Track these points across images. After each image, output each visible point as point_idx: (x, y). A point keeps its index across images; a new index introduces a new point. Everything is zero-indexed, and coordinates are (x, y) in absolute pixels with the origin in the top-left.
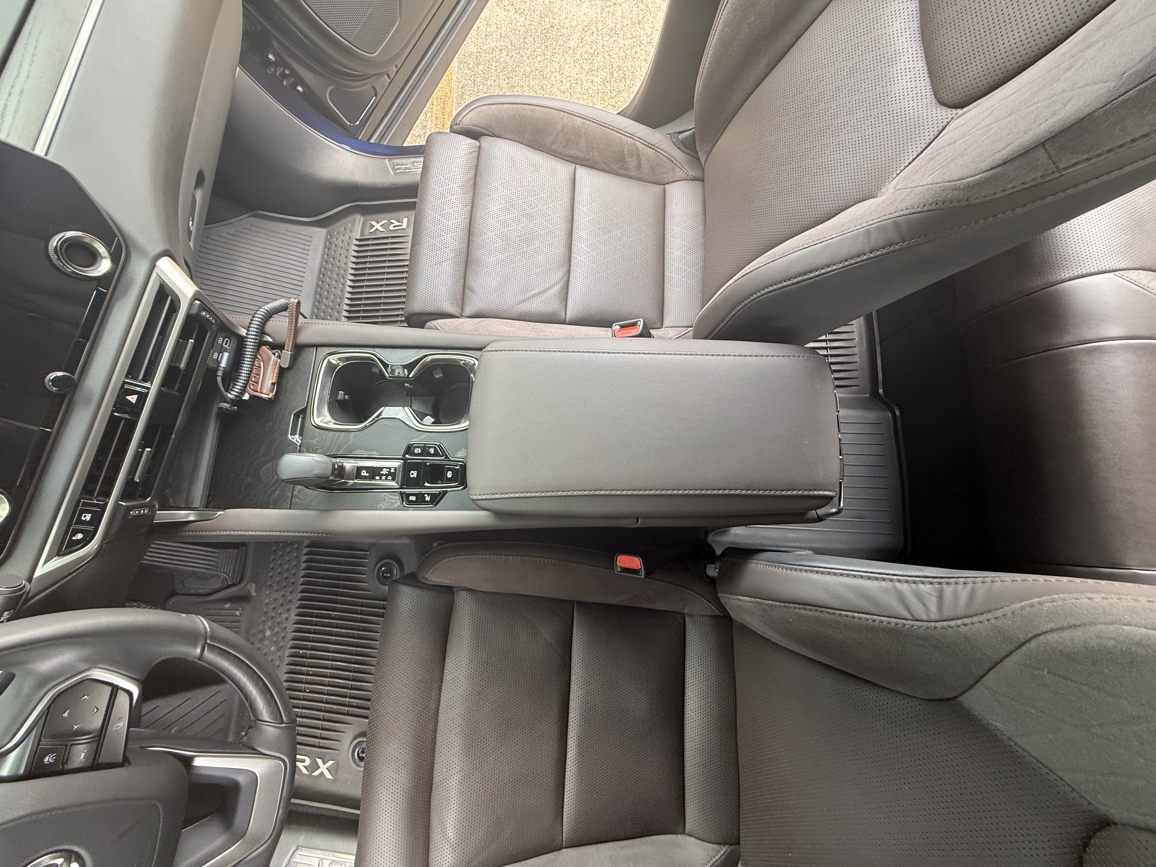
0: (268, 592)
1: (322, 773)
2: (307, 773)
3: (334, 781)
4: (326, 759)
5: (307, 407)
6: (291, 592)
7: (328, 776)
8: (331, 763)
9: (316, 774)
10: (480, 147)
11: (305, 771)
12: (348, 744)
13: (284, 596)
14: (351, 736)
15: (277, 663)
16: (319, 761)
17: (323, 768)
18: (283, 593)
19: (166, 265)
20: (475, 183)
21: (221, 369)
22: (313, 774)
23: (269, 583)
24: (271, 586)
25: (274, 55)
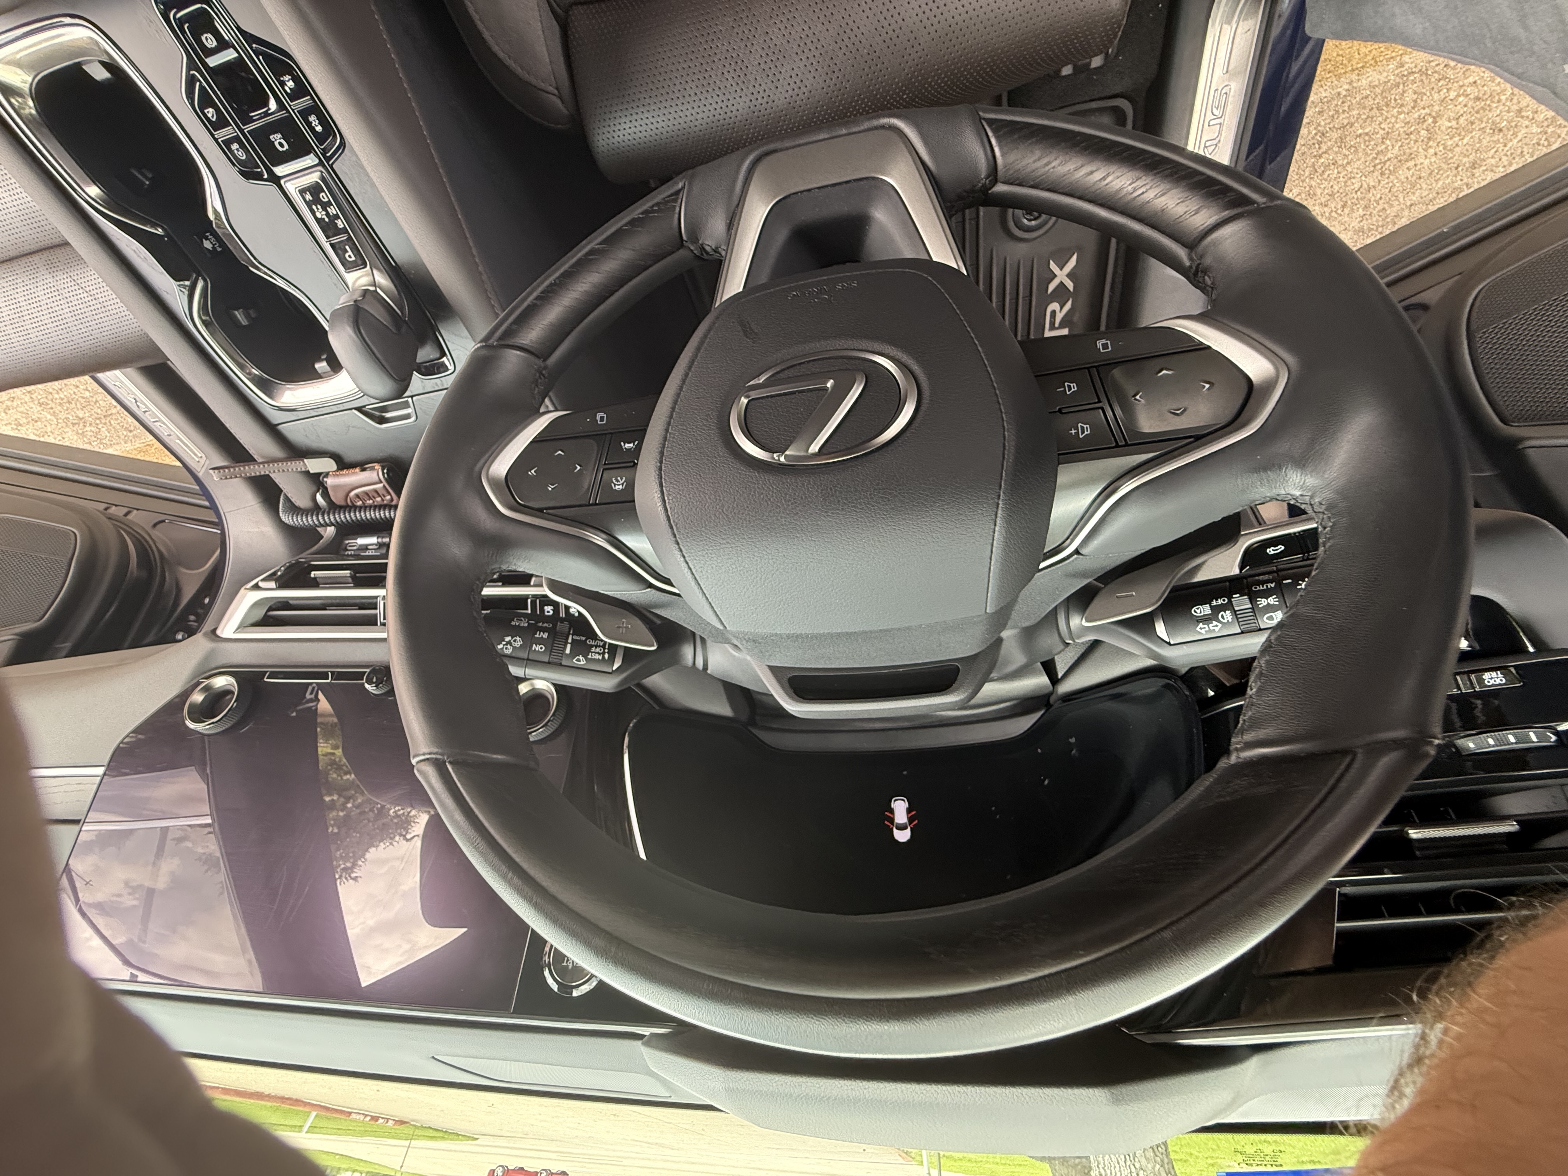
2: (1070, 302)
3: (1079, 249)
4: (1050, 275)
5: (355, 409)
7: (1072, 263)
8: (1053, 266)
9: (1070, 286)
11: (1068, 306)
14: (1009, 243)
16: (1052, 287)
17: (1061, 275)
19: (228, 629)
21: (380, 540)
22: (1071, 289)
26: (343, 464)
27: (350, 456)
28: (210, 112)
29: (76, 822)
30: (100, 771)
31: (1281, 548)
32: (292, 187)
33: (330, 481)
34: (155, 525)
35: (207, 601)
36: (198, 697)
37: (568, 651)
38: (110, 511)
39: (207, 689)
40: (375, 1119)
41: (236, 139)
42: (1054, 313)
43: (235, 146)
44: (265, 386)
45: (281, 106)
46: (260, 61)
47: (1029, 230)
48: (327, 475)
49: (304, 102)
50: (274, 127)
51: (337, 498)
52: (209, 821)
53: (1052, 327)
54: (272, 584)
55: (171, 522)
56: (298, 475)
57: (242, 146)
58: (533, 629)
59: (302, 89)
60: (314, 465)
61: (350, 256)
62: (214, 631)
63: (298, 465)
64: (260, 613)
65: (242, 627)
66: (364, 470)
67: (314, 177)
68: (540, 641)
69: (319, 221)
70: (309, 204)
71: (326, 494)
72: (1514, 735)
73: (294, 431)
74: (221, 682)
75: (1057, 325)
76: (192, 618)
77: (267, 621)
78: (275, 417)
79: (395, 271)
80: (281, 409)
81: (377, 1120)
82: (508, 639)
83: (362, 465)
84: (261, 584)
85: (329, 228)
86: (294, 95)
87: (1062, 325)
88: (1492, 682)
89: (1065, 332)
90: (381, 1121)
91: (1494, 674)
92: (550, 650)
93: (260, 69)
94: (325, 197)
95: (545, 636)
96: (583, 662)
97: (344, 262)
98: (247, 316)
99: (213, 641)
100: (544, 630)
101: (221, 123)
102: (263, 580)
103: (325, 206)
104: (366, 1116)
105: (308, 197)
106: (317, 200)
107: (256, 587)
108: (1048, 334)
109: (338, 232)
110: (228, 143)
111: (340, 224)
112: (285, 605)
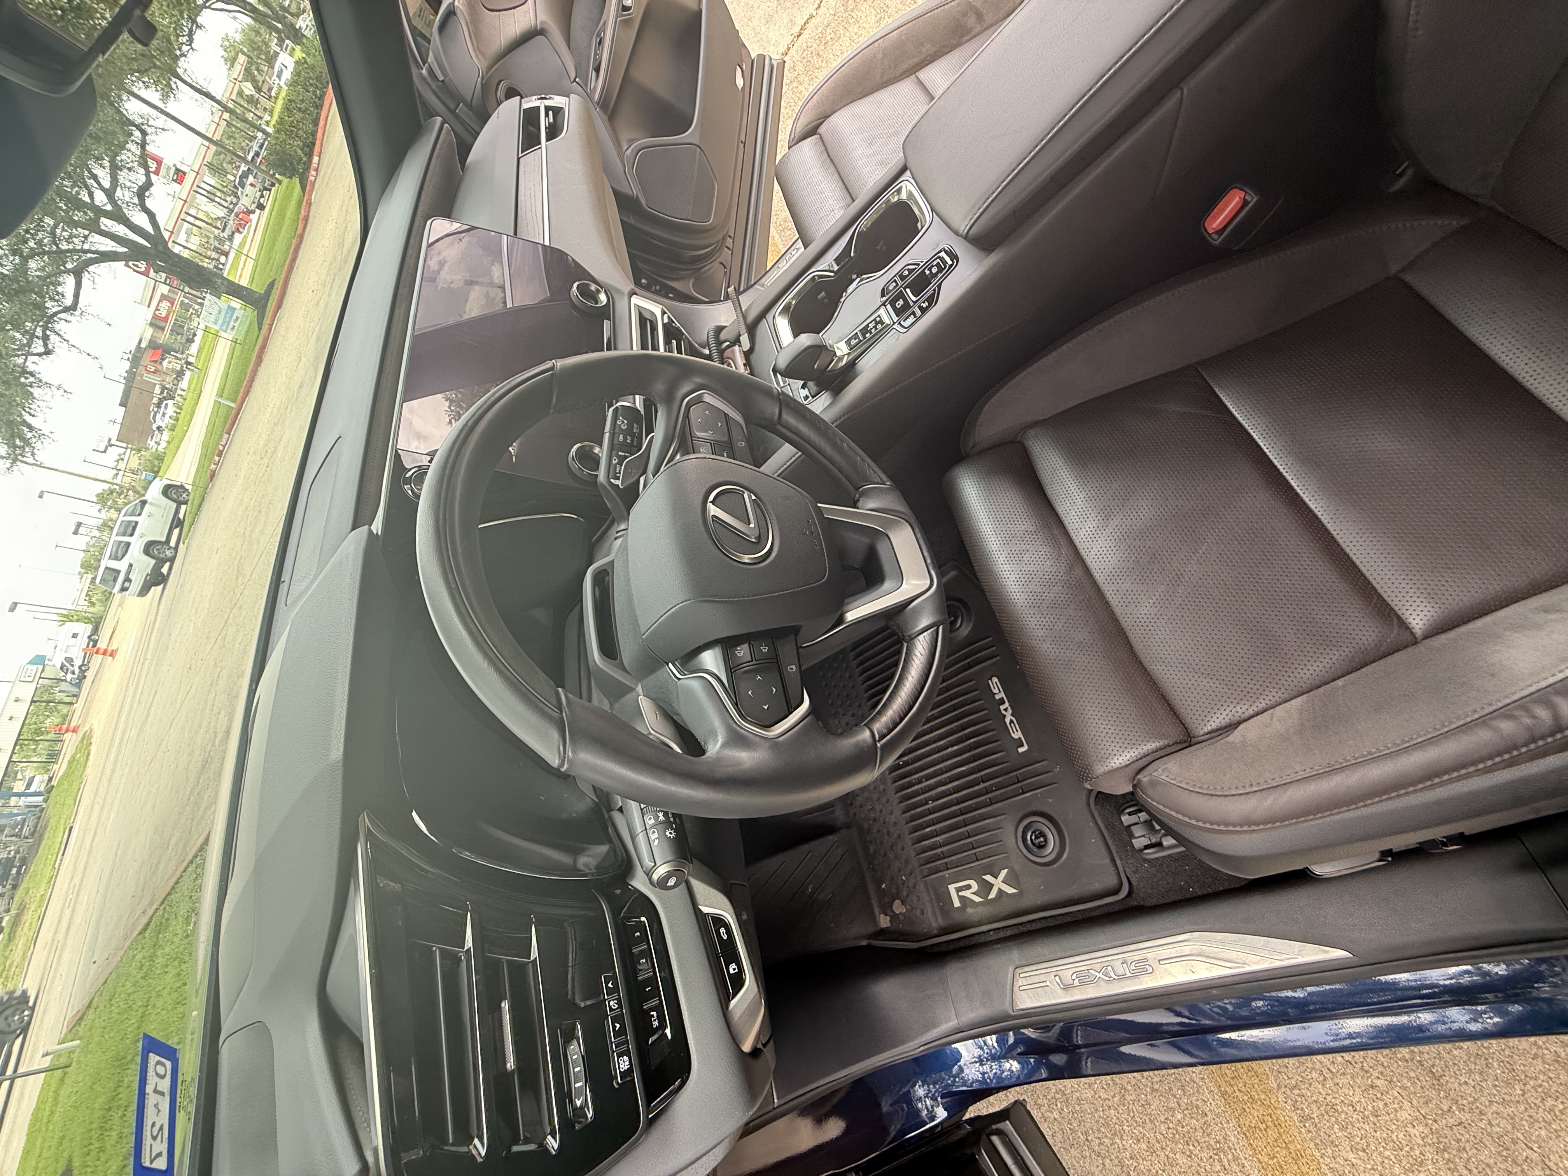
0: (836, 721)
1: (1000, 890)
2: (980, 900)
3: (1021, 893)
4: (996, 872)
6: (859, 706)
7: (1010, 890)
8: (1004, 872)
9: (992, 895)
10: (821, 137)
11: (977, 899)
12: (1014, 840)
13: (853, 715)
14: (1012, 829)
15: (881, 788)
16: (988, 878)
17: (999, 883)
18: (851, 713)
19: (637, 300)
20: (831, 160)
22: (990, 897)
23: (833, 712)
24: (836, 713)
25: (646, 279)
26: (747, 355)
27: (753, 357)
28: (906, 273)
29: (516, 233)
30: (547, 243)
31: (725, 937)
32: (882, 311)
33: (737, 348)
34: (722, 263)
35: (671, 295)
36: (593, 287)
37: (620, 453)
38: (729, 239)
39: (598, 292)
40: (220, 454)
41: (897, 285)
42: (969, 887)
43: (894, 284)
44: (786, 309)
45: (915, 302)
46: (931, 292)
47: (1024, 840)
48: (740, 346)
49: (918, 313)
50: (905, 300)
51: (727, 353)
52: (509, 305)
53: (959, 890)
54: (666, 320)
55: (725, 272)
56: (736, 332)
57: (895, 287)
58: (633, 435)
59: (924, 311)
60: (745, 339)
61: (853, 342)
62: (636, 294)
63: (743, 329)
64: (647, 316)
65: (638, 307)
66: (745, 365)
67: (887, 321)
68: (625, 438)
69: (868, 325)
70: (875, 320)
71: (728, 347)
72: (580, 1071)
73: (763, 327)
74: (603, 297)
75: (961, 894)
76: (658, 288)
77: (642, 320)
78: (770, 316)
79: (852, 364)
80: (774, 317)
81: (218, 456)
82: (626, 422)
83: (748, 364)
84: (666, 316)
85: (865, 331)
86: (920, 308)
87: (962, 899)
88: (621, 1062)
89: (957, 904)
90: (217, 459)
91: (627, 1063)
92: (620, 444)
93: (929, 290)
94: (879, 327)
95: (629, 441)
96: (614, 462)
97: (850, 339)
98: (823, 298)
99: (629, 293)
100: (632, 440)
101: (902, 278)
102: (669, 317)
103: (875, 327)
104: (224, 447)
105: (878, 319)
106: (877, 323)
107: (664, 313)
108: (952, 888)
109: (864, 335)
110: (895, 281)
111: (868, 335)
112: (654, 329)
